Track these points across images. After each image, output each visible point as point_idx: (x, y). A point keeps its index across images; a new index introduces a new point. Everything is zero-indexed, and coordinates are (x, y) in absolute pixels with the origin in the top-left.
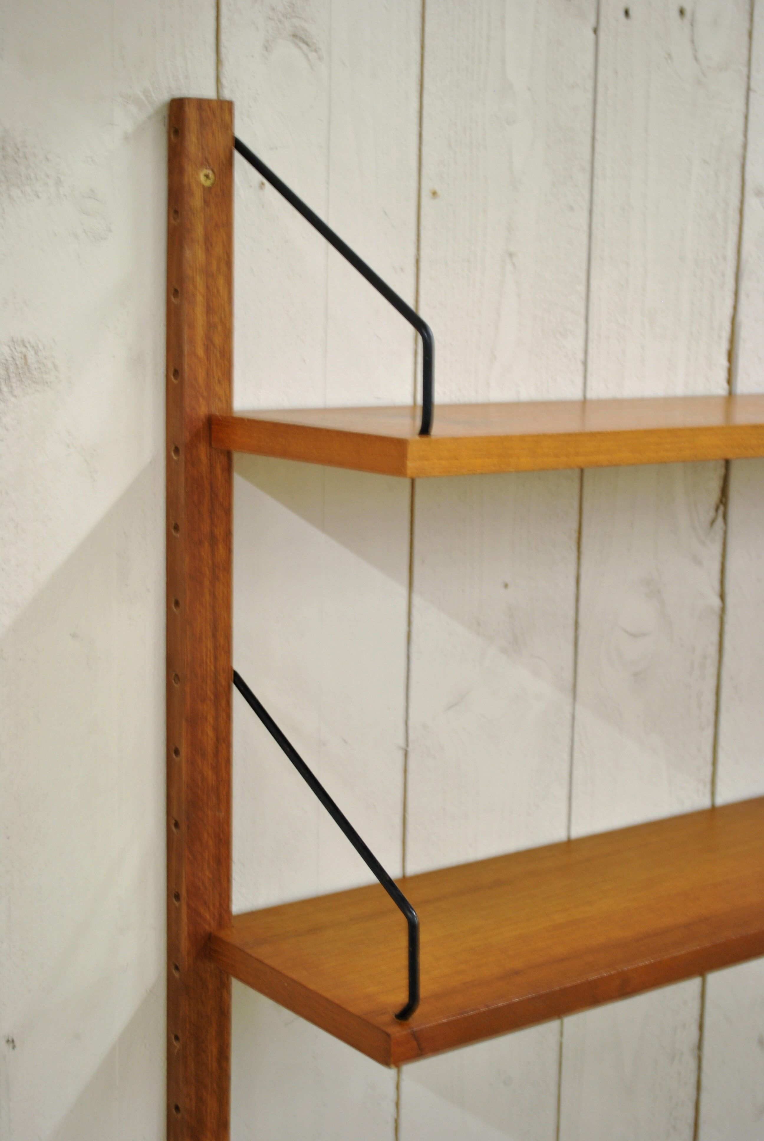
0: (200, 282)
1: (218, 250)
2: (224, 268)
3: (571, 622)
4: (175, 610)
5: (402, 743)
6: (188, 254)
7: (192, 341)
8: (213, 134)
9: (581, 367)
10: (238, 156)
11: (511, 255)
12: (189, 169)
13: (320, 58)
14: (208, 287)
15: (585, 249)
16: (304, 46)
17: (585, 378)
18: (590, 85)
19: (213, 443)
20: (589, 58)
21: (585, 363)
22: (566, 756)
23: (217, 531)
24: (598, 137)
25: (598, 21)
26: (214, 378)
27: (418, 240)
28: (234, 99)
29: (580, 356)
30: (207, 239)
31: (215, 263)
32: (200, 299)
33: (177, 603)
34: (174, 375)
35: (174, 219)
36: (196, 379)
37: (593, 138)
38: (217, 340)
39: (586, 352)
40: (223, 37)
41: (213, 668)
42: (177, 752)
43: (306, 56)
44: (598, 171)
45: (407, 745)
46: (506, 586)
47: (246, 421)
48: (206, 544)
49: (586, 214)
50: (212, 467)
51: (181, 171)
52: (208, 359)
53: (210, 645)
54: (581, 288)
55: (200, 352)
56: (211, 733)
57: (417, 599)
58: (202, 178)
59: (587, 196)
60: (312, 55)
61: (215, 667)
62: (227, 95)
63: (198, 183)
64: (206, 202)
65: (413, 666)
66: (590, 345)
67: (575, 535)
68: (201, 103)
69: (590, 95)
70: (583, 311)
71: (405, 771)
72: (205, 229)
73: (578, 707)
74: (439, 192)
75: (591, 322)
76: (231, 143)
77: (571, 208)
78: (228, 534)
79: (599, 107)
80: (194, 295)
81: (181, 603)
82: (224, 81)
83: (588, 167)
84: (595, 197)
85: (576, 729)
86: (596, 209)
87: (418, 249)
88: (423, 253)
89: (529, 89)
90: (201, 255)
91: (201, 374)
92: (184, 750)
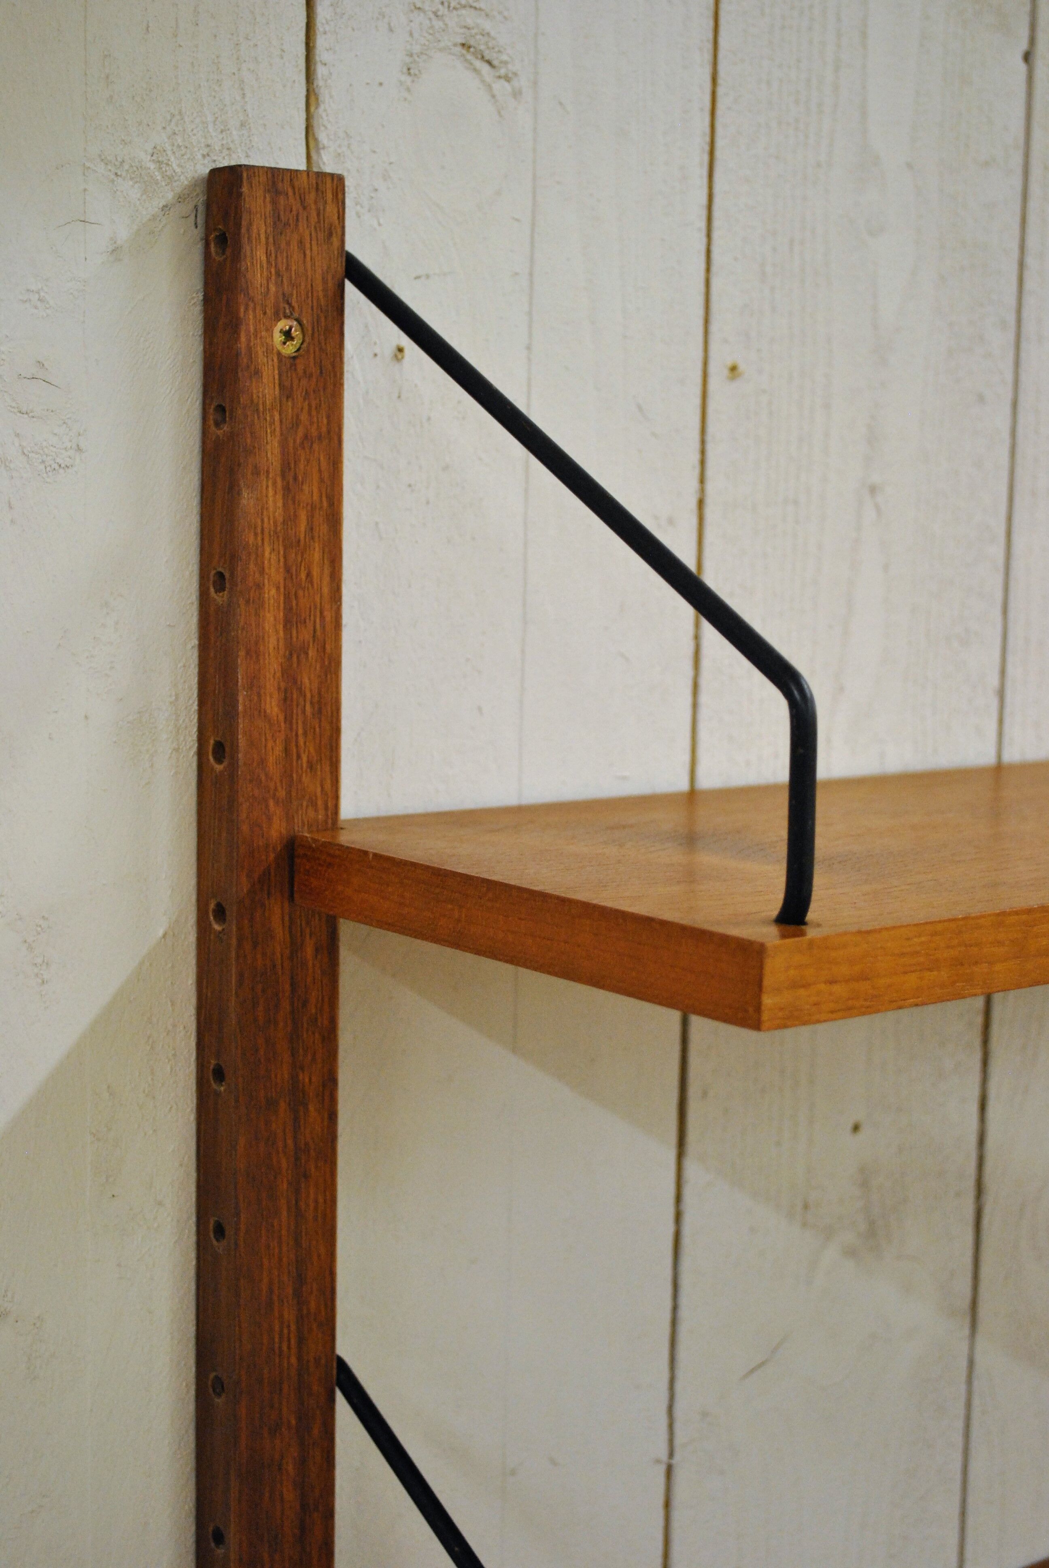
0: (272, 558)
1: (311, 491)
2: (323, 529)
3: (970, 1184)
4: (215, 1243)
5: (662, 1452)
6: (247, 499)
7: (254, 682)
8: (301, 242)
9: (994, 703)
10: (352, 293)
11: (873, 490)
12: (250, 319)
13: (517, 94)
14: (288, 570)
15: (1004, 474)
16: (485, 68)
17: (1001, 721)
18: (1017, 160)
19: (296, 896)
20: (1019, 111)
21: (1001, 694)
22: (958, 1439)
23: (304, 1077)
24: (1030, 260)
25: (1032, 41)
26: (299, 757)
27: (703, 462)
28: (345, 174)
29: (994, 680)
30: (287, 467)
31: (303, 516)
32: (271, 594)
33: (220, 1231)
34: (215, 753)
35: (217, 425)
36: (263, 762)
37: (1022, 265)
38: (308, 680)
39: (1003, 672)
40: (321, 42)
41: (294, 1360)
42: (219, 1538)
43: (489, 87)
44: (1029, 327)
45: (671, 1455)
46: (856, 1128)
47: (371, 856)
48: (283, 1105)
49: (1007, 410)
50: (295, 947)
51: (235, 325)
52: (288, 719)
53: (289, 1315)
54: (997, 551)
55: (272, 706)
56: (290, 1495)
57: (691, 1168)
58: (278, 338)
59: (1009, 377)
60: (500, 87)
61: (300, 1359)
62: (328, 164)
63: (269, 350)
64: (286, 392)
65: (683, 1301)
66: (1010, 659)
67: (979, 1020)
68: (275, 175)
69: (1017, 182)
70: (999, 595)
71: (667, 1505)
72: (284, 444)
73: (981, 1343)
74: (742, 367)
75: (1011, 615)
76: (339, 267)
77: (981, 399)
78: (330, 1082)
79: (1033, 204)
80: (259, 587)
81: (229, 1231)
82: (322, 136)
83: (1011, 319)
84: (1023, 377)
85: (976, 1383)
86: (1026, 401)
87: (702, 480)
88: (710, 487)
89: (909, 166)
90: (274, 503)
91: (275, 752)
92: (232, 1536)
